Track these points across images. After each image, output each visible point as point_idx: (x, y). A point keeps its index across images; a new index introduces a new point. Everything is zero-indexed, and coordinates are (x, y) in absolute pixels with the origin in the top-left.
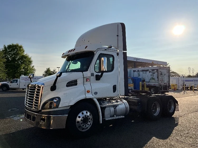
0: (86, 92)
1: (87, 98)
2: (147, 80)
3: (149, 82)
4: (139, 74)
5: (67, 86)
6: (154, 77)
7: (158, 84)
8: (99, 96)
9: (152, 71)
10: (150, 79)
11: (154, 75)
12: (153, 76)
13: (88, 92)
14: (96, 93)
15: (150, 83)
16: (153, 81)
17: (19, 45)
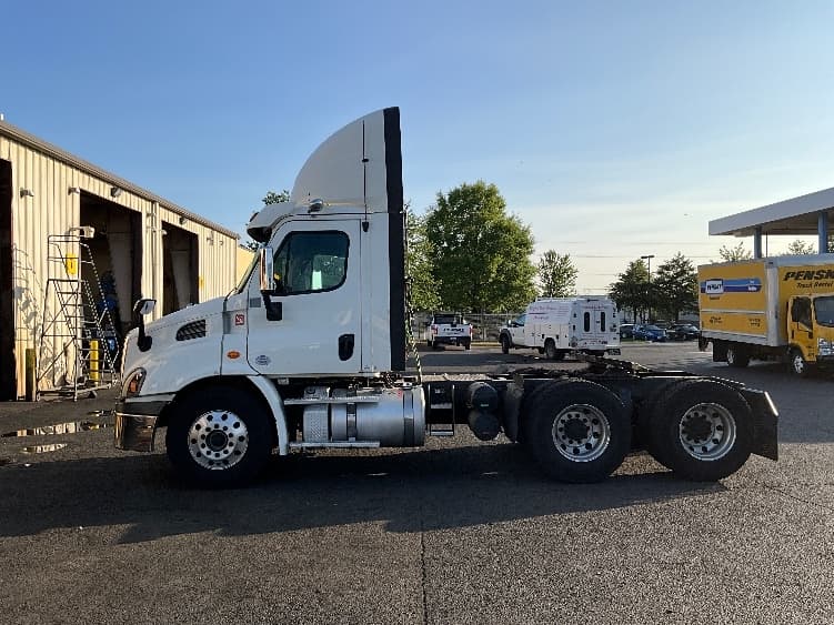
0: (225, 355)
1: (223, 374)
5: (180, 338)
8: (273, 369)
13: (234, 355)
14: (263, 360)
17: (487, 186)
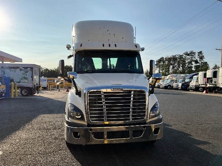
2: (16, 79)
3: (19, 82)
4: (4, 72)
6: (26, 77)
7: (32, 84)
9: (24, 69)
10: (22, 79)
11: (27, 74)
12: (25, 75)
15: (20, 84)
16: (26, 81)
